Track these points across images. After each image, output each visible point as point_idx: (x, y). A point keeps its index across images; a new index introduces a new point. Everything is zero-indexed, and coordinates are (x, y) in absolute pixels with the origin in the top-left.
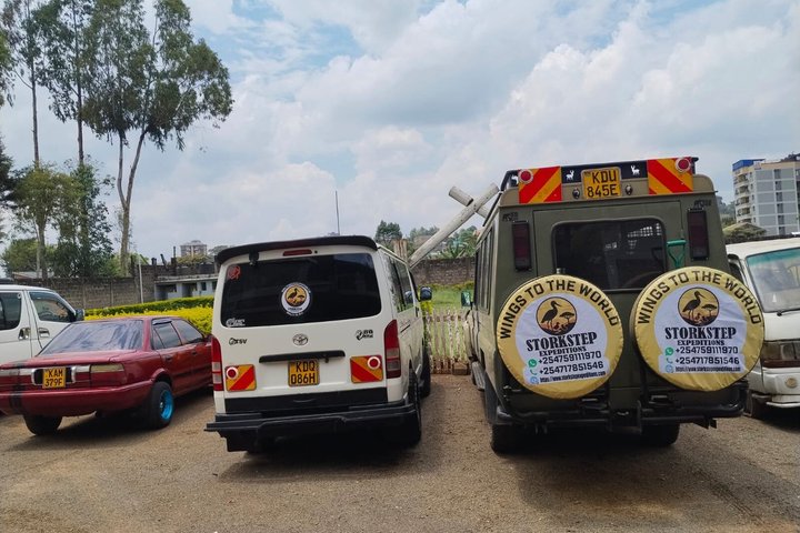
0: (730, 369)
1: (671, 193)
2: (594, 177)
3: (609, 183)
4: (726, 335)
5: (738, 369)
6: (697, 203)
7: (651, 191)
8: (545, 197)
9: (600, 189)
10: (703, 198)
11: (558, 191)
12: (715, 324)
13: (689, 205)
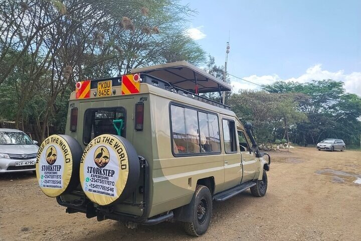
0: (109, 194)
1: (131, 94)
2: (102, 86)
3: (107, 88)
4: (110, 174)
5: (113, 195)
6: (141, 99)
7: (123, 93)
8: (84, 95)
9: (104, 92)
10: (144, 96)
11: (89, 93)
12: (106, 167)
13: (137, 100)
